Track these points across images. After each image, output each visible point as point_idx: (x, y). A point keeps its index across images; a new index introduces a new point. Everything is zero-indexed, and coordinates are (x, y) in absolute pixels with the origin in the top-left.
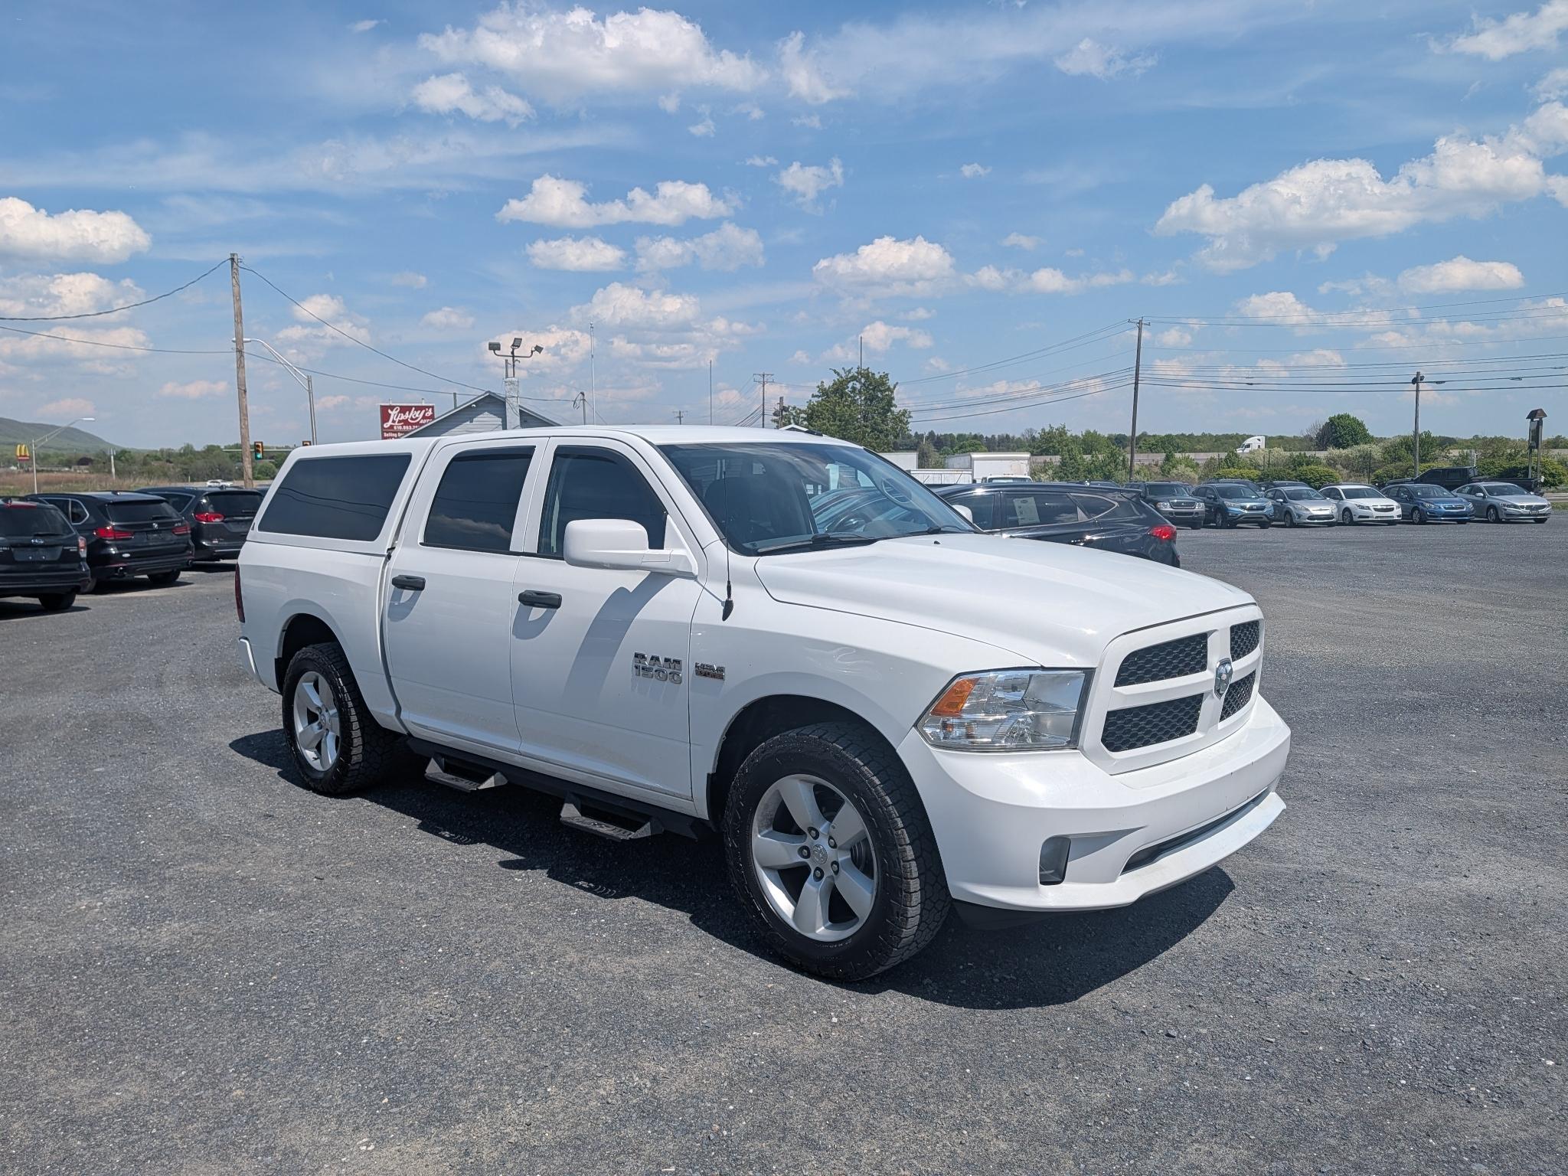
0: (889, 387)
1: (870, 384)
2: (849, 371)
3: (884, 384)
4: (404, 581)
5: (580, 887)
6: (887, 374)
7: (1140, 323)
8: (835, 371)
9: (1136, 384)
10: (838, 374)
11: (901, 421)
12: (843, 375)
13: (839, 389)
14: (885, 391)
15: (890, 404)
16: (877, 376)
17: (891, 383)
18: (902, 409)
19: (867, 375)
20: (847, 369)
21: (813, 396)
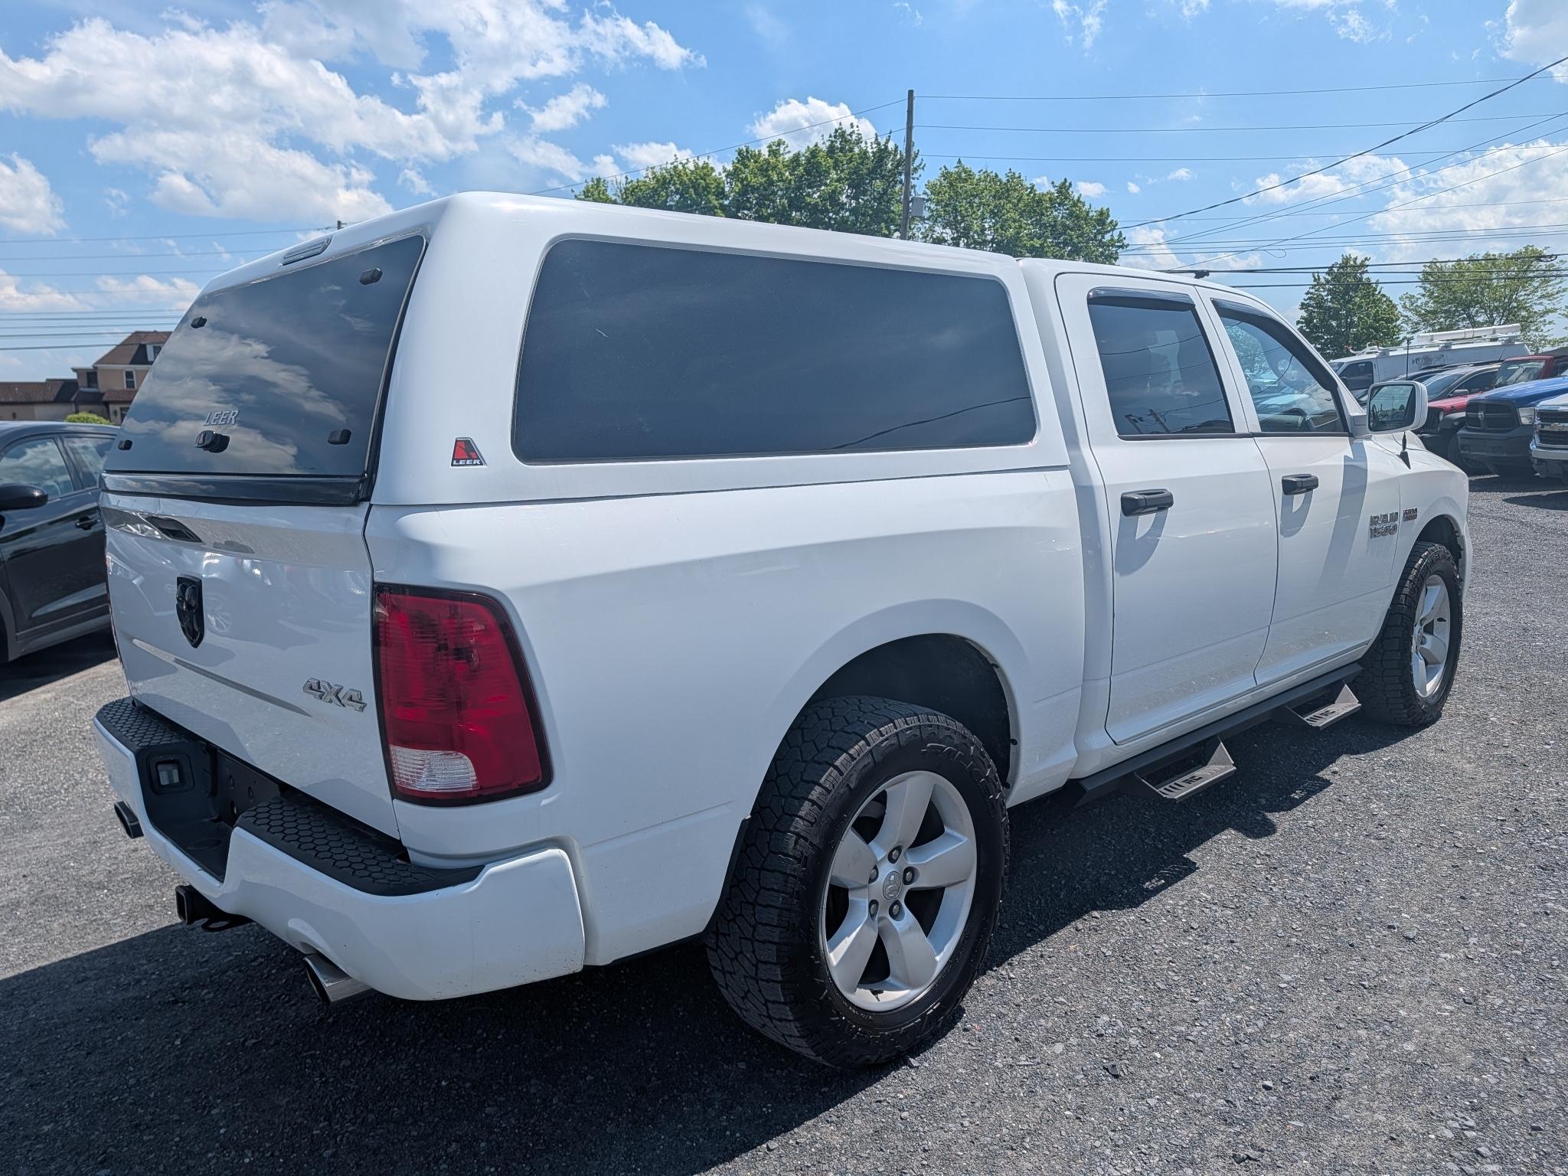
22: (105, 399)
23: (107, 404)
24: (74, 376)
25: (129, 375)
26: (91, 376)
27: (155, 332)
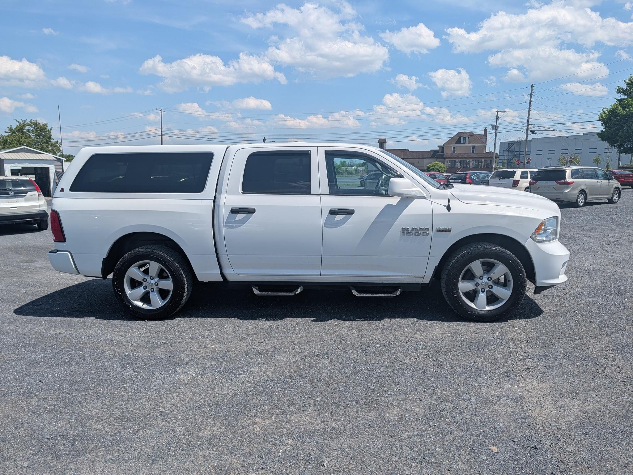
0: (48, 130)
1: (38, 128)
2: (25, 121)
3: (45, 128)
4: (238, 210)
5: (358, 320)
6: (47, 124)
7: (161, 110)
8: (17, 120)
9: (162, 136)
10: (19, 122)
11: (56, 146)
12: (22, 123)
13: (20, 129)
14: (46, 132)
15: (50, 138)
16: (41, 125)
17: (49, 128)
18: (56, 141)
19: (36, 124)
20: (24, 120)
21: (5, 132)
22: (444, 157)
23: (445, 158)
24: (438, 149)
25: (454, 148)
26: (442, 148)
27: (465, 132)
